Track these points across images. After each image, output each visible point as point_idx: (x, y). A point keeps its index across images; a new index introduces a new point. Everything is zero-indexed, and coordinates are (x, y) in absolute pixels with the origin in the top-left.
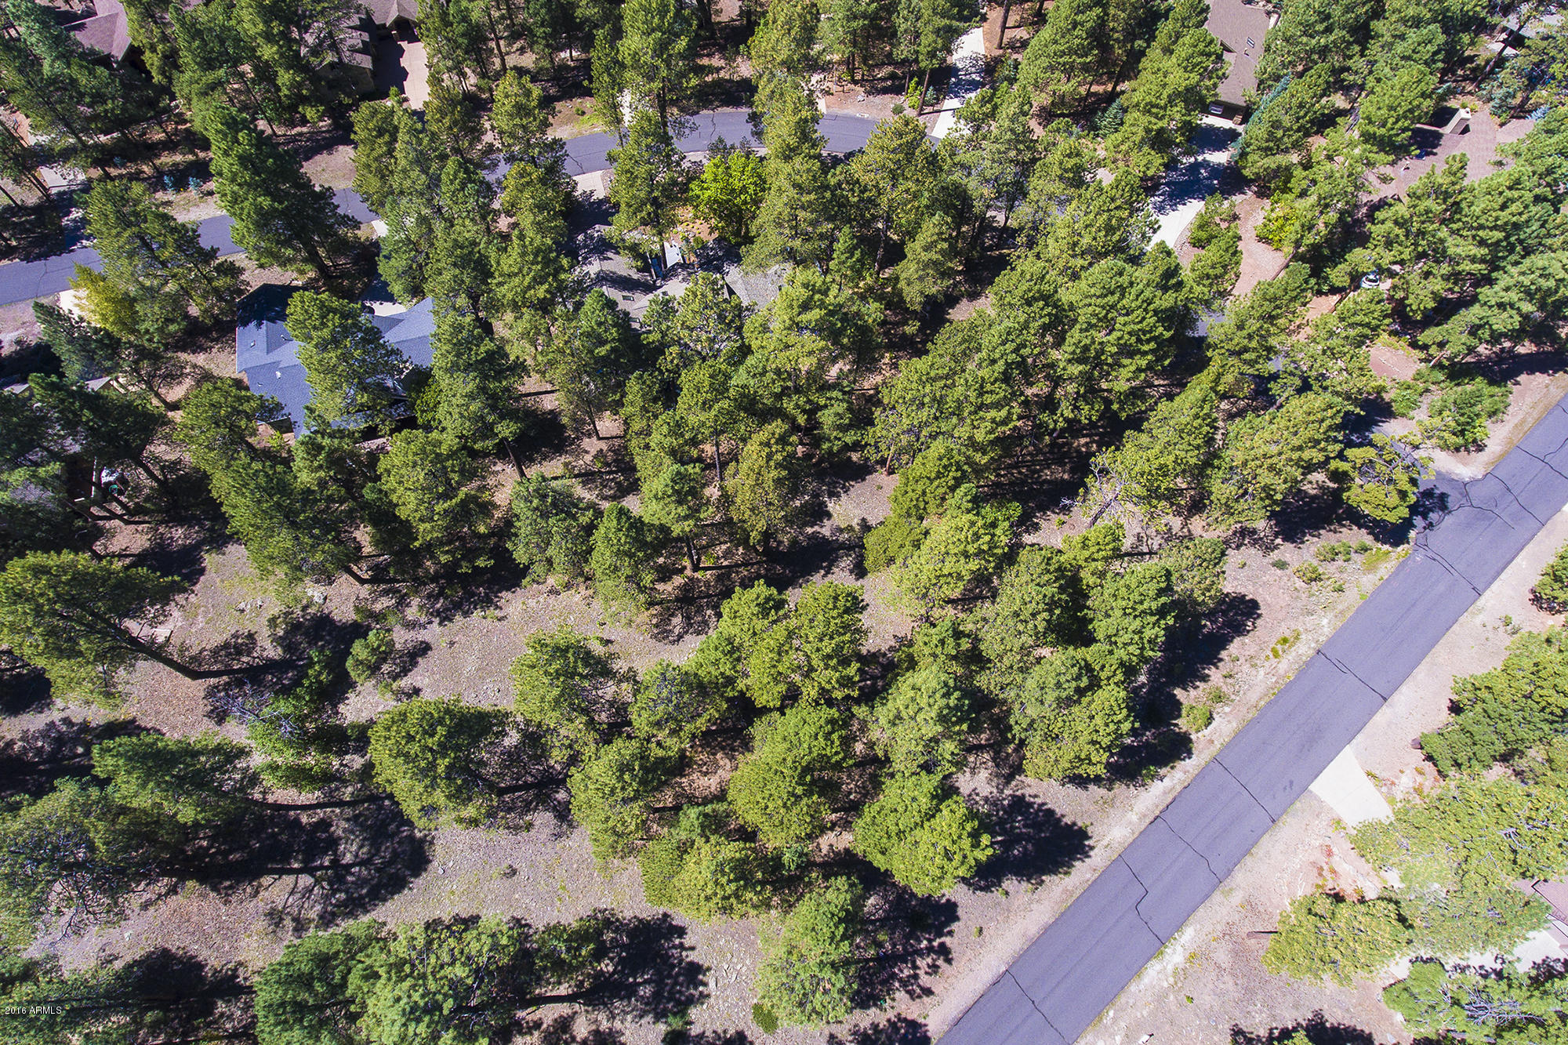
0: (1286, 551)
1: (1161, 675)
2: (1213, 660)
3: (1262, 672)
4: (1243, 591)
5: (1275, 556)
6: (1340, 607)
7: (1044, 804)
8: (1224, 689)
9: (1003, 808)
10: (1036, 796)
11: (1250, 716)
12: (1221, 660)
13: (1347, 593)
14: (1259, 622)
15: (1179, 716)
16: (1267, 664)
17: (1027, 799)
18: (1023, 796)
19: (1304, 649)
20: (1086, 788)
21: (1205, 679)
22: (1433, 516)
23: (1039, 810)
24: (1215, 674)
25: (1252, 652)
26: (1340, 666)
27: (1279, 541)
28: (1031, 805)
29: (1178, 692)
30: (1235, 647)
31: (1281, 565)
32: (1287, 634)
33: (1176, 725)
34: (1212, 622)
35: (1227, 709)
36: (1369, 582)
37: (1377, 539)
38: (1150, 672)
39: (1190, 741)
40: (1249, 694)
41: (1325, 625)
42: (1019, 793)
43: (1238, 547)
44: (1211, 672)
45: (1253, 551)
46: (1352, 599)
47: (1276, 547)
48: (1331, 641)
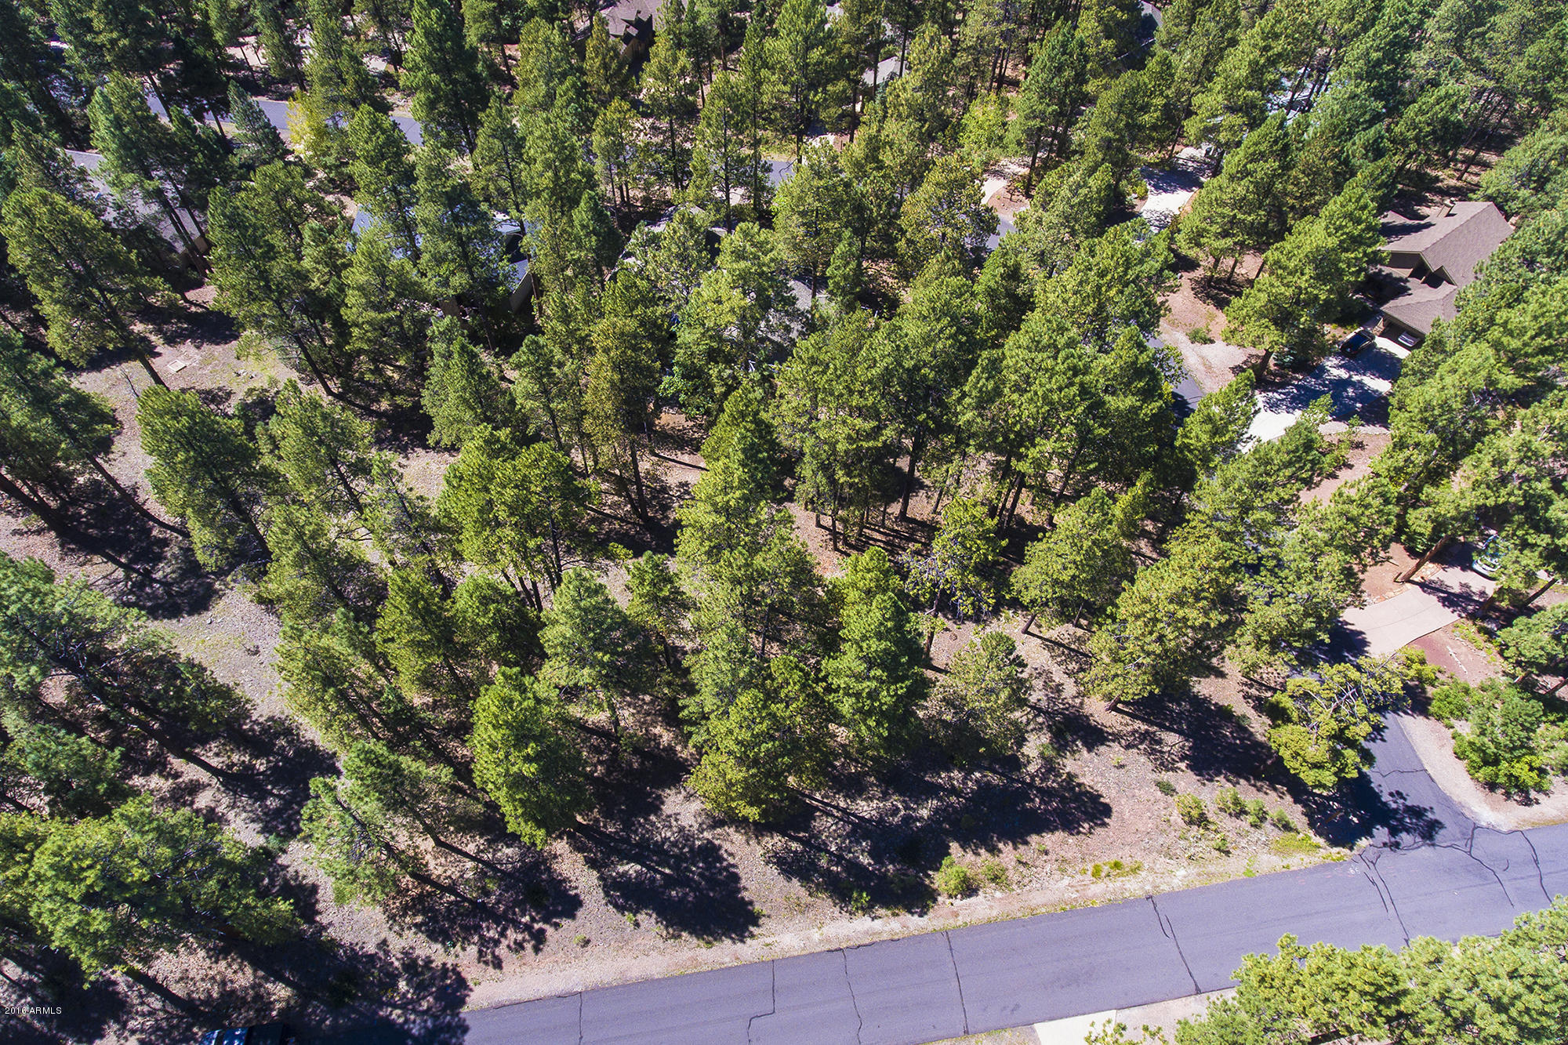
0: (1185, 781)
1: (946, 819)
2: (1018, 837)
3: (1067, 881)
4: (1102, 790)
5: (1166, 776)
6: (1211, 868)
7: (734, 866)
8: (1010, 873)
9: (692, 848)
10: (731, 854)
11: (1019, 914)
12: (1026, 843)
13: (1232, 859)
14: (1099, 830)
15: (937, 870)
16: (1078, 877)
17: (722, 851)
18: (720, 847)
19: (1134, 886)
20: (789, 880)
21: (993, 850)
22: (1405, 838)
23: (726, 869)
24: (1008, 854)
25: (1069, 855)
26: (1166, 927)
27: (1182, 765)
28: (721, 859)
29: (954, 846)
30: (1051, 840)
31: (1167, 789)
32: (1126, 862)
33: (929, 876)
34: (1042, 801)
35: (998, 894)
36: (1269, 862)
37: (1311, 825)
38: (937, 811)
39: (935, 900)
40: (1035, 894)
41: (1180, 876)
42: (717, 842)
43: (1128, 747)
44: (1006, 849)
45: (1143, 759)
46: (1234, 867)
47: (1174, 770)
48: (1173, 896)
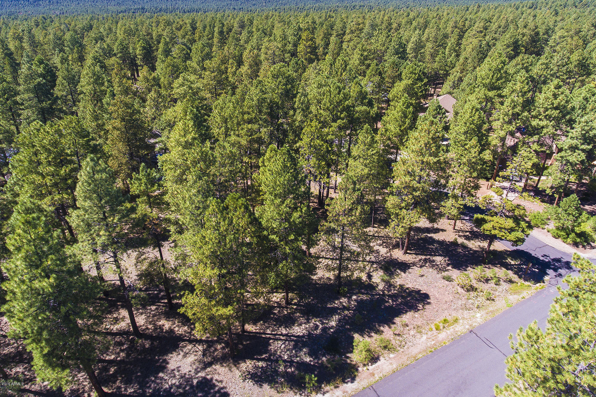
0: (454, 273)
1: (347, 323)
2: (389, 322)
3: (425, 337)
4: (420, 288)
5: (445, 274)
6: (491, 309)
7: (223, 388)
8: (393, 342)
9: (192, 386)
10: (221, 381)
11: (409, 362)
12: (394, 323)
13: (497, 302)
14: (427, 307)
15: (351, 352)
16: (430, 333)
17: (214, 381)
18: (212, 379)
19: (461, 328)
20: (261, 386)
21: (378, 332)
22: (562, 271)
23: (219, 391)
24: (387, 332)
25: (419, 323)
26: (489, 343)
27: (450, 268)
28: (214, 386)
29: (356, 336)
30: (407, 317)
31: (449, 279)
32: (449, 318)
33: (348, 357)
34: (393, 301)
35: (392, 356)
36: (514, 299)
37: (520, 277)
38: (340, 320)
39: (357, 370)
40: (411, 348)
41: (479, 317)
42: (209, 377)
43: (421, 267)
44: (385, 329)
45: (431, 270)
46: (500, 305)
47: (448, 270)
48: (481, 327)
